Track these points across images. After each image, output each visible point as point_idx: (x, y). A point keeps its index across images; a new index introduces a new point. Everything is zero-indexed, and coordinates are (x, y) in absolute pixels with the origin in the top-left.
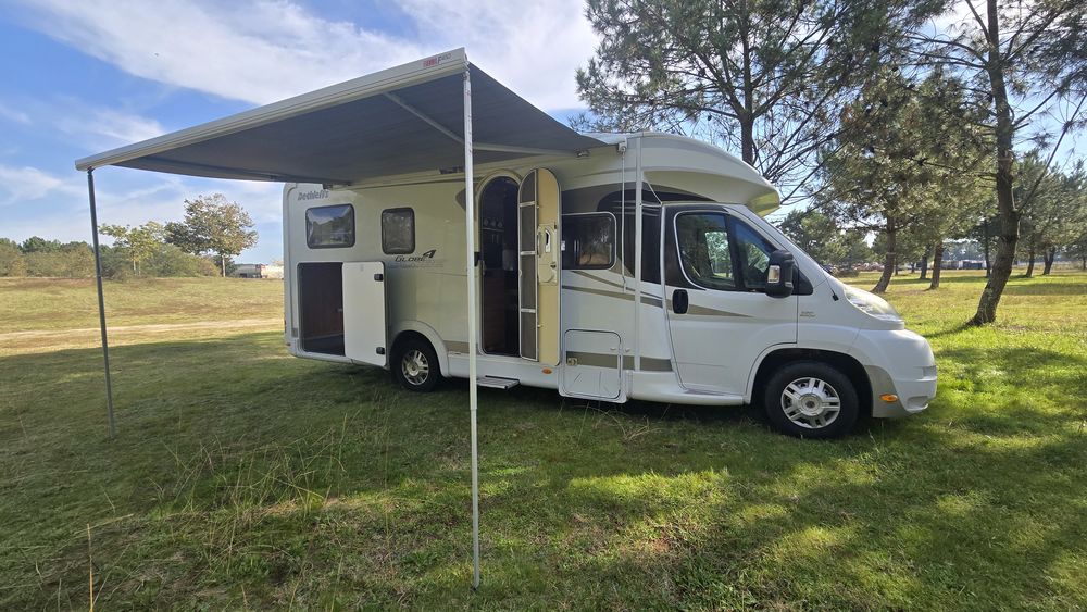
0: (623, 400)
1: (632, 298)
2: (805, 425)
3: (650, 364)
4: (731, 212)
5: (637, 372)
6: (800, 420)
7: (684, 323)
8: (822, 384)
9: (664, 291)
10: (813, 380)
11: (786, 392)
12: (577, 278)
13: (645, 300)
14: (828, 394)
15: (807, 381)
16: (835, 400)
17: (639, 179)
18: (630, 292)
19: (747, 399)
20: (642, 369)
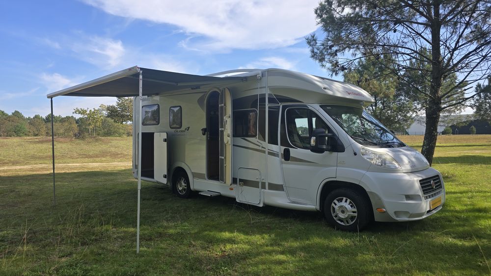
0: (261, 205)
1: (264, 152)
2: (342, 223)
3: (273, 187)
4: (310, 108)
5: (267, 190)
6: (339, 220)
7: (290, 166)
8: (349, 200)
9: (278, 149)
10: (344, 199)
11: (333, 204)
12: (241, 141)
13: (270, 153)
14: (352, 206)
15: (342, 199)
16: (355, 210)
17: (267, 92)
18: (263, 149)
19: (318, 208)
20: (269, 189)
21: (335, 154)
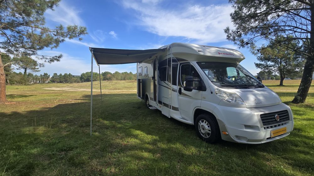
0: (169, 117)
1: (170, 89)
2: (203, 136)
3: (175, 109)
4: (191, 64)
5: (171, 110)
6: (202, 134)
7: (181, 97)
8: (207, 122)
9: (176, 87)
10: (205, 121)
11: (199, 123)
12: (163, 83)
13: (173, 90)
14: (208, 126)
15: (204, 121)
16: (210, 129)
17: (171, 56)
18: (170, 88)
19: (193, 124)
20: (173, 109)
21: (201, 92)
